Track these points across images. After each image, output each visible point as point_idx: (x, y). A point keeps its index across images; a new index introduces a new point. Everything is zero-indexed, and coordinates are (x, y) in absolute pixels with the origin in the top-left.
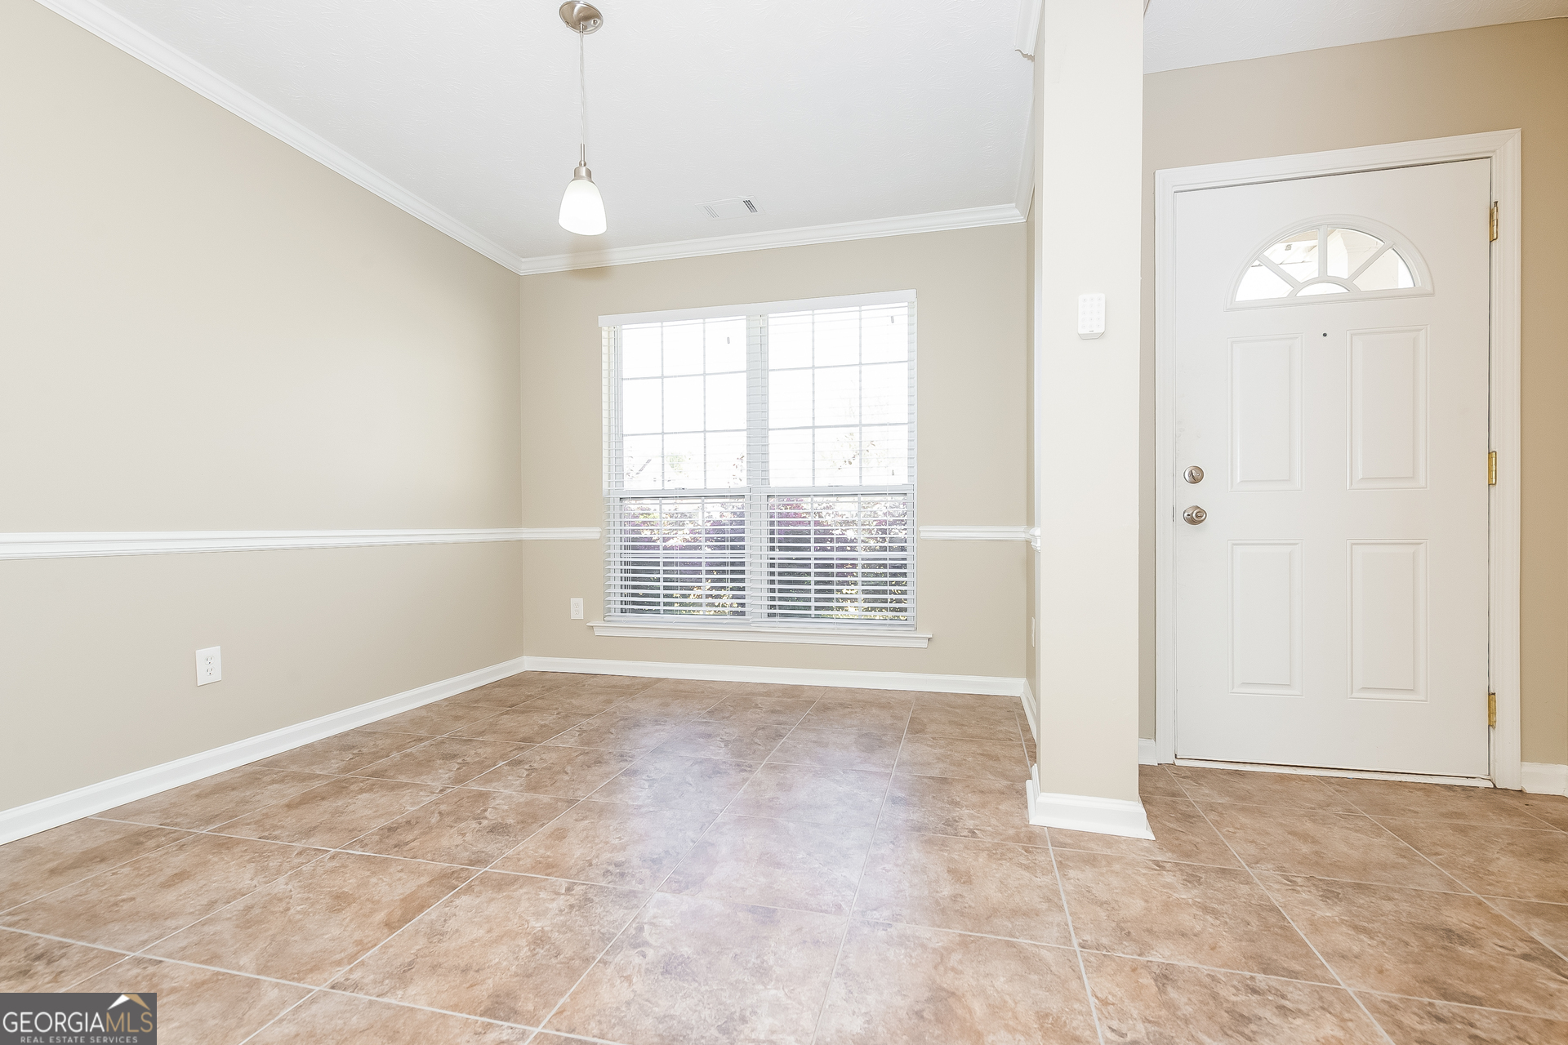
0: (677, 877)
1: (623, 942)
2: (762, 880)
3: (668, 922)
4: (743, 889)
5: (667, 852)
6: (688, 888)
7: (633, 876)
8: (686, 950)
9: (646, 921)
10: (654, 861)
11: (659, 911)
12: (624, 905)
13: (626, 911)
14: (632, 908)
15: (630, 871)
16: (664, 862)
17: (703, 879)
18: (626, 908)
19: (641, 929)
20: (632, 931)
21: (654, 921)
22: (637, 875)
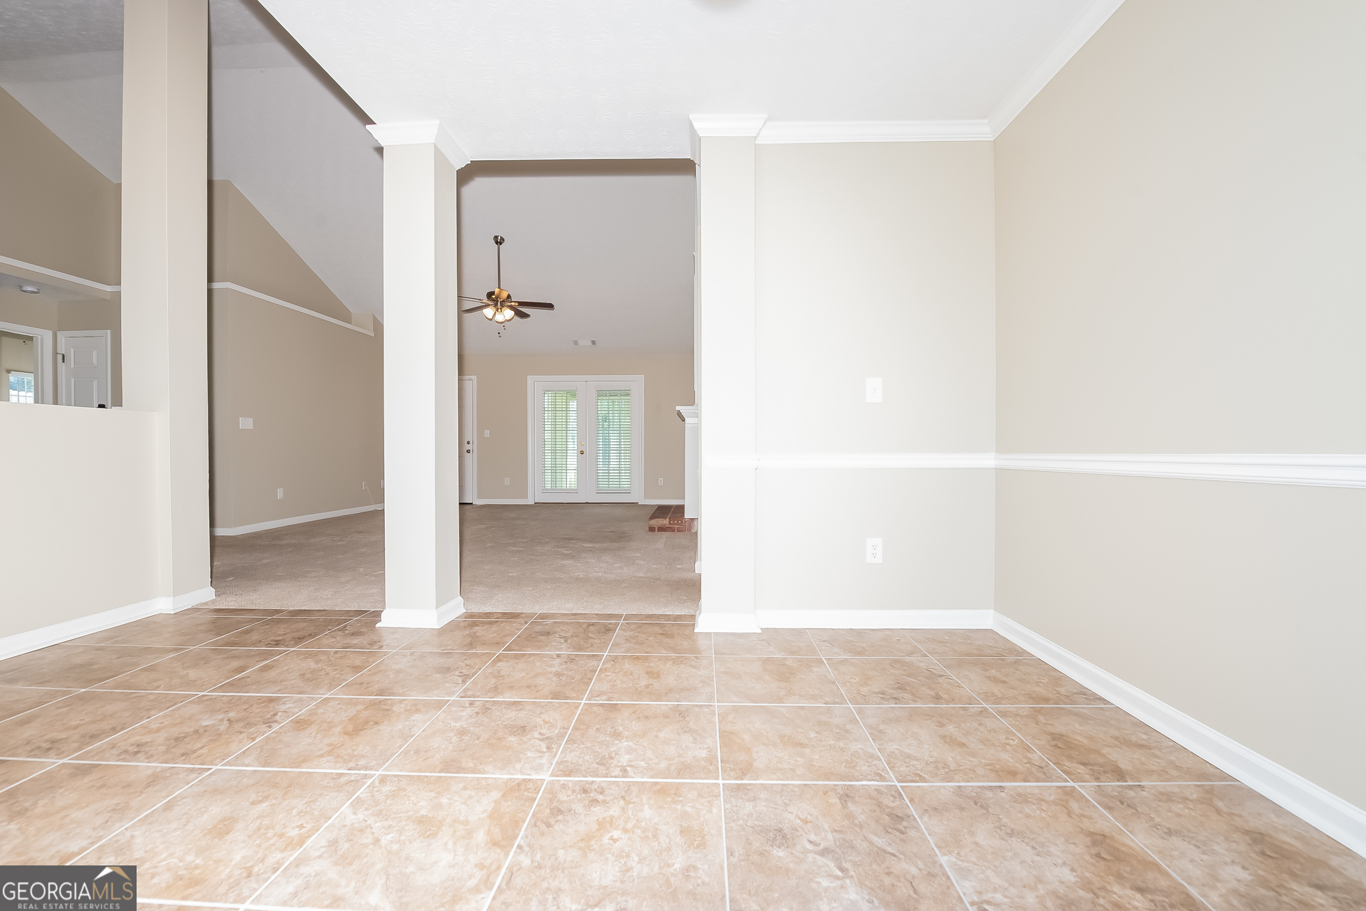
0: (530, 795)
1: (558, 740)
2: (444, 801)
3: (529, 754)
4: (465, 788)
5: (549, 825)
6: (518, 784)
7: (574, 791)
8: (512, 739)
9: (547, 754)
10: (560, 811)
11: (539, 761)
12: (570, 764)
13: (566, 759)
14: (561, 762)
15: (579, 796)
16: (548, 811)
17: (504, 796)
18: (567, 762)
19: (548, 748)
20: (554, 746)
21: (540, 754)
22: (570, 793)
